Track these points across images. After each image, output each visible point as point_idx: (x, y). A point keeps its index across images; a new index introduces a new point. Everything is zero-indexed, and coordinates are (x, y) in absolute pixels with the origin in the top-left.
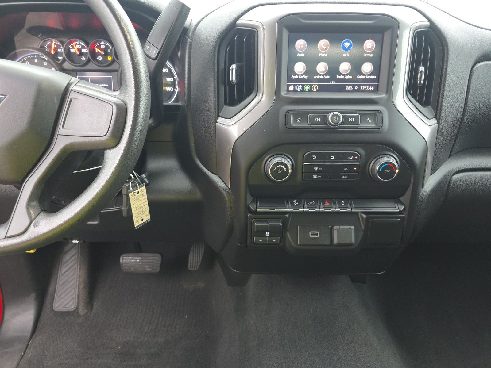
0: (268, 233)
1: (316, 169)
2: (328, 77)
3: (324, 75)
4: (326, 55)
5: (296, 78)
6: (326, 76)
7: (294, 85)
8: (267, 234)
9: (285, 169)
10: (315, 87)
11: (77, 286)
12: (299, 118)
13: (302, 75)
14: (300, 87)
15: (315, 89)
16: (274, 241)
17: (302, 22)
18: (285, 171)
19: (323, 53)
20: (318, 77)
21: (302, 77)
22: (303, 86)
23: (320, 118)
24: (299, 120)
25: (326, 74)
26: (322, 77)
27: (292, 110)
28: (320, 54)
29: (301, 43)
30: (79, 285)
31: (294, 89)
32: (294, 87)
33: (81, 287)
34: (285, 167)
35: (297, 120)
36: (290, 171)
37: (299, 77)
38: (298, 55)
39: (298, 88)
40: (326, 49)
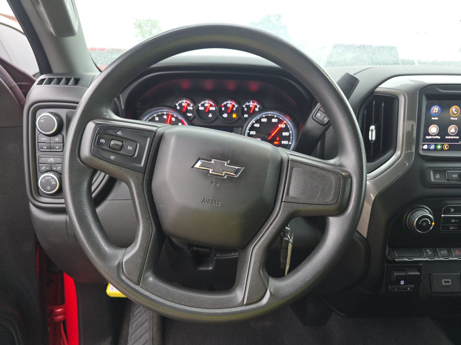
0: (403, 281)
1: (453, 221)
2: (458, 137)
3: (454, 136)
4: (456, 119)
5: (430, 138)
6: (456, 136)
7: (428, 145)
8: (402, 283)
9: (429, 221)
10: (446, 146)
11: (151, 327)
12: (438, 175)
13: (435, 136)
14: (433, 146)
15: (446, 148)
16: (409, 289)
17: (440, 92)
18: (430, 223)
19: (454, 117)
20: (449, 137)
21: (435, 137)
22: (436, 145)
23: (457, 175)
24: (438, 176)
25: (456, 135)
26: (452, 137)
27: (432, 167)
28: (452, 118)
29: (435, 109)
30: (153, 326)
31: (428, 148)
32: (428, 146)
33: (155, 328)
34: (430, 220)
35: (436, 176)
36: (433, 224)
37: (433, 138)
38: (433, 118)
39: (431, 147)
40: (457, 114)
